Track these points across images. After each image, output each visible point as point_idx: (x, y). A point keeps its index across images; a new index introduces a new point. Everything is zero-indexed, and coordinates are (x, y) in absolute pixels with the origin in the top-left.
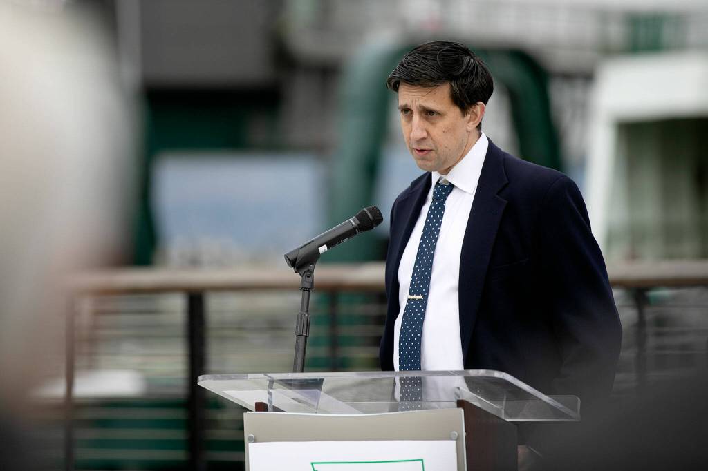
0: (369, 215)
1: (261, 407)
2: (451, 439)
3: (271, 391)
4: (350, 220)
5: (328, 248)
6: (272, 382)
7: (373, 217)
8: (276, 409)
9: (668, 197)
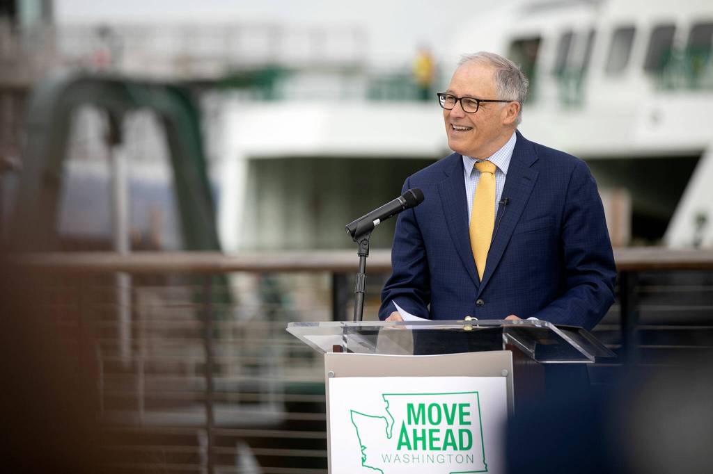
0: (414, 195)
1: (338, 349)
2: (502, 376)
3: (345, 336)
4: (398, 198)
5: (381, 221)
6: (346, 329)
7: (417, 196)
8: (349, 351)
9: (287, 221)
